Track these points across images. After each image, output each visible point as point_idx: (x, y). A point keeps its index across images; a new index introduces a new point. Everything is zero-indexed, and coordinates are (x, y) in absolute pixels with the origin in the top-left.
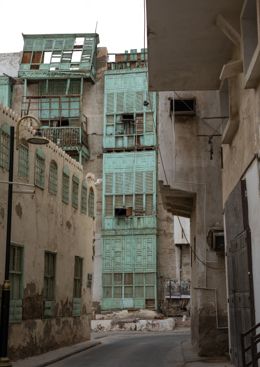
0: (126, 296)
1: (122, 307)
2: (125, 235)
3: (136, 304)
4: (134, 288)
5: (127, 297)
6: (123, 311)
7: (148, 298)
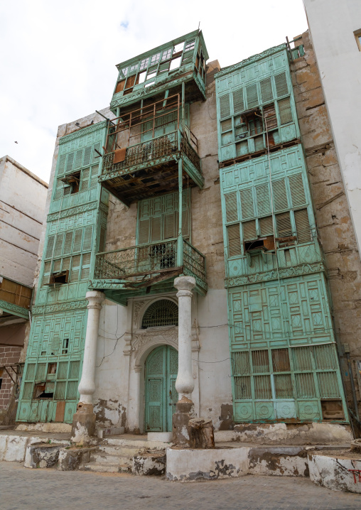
0: (279, 393)
1: (273, 417)
2: (265, 282)
3: (302, 410)
4: (293, 377)
5: (282, 396)
6: (277, 426)
7: (326, 397)
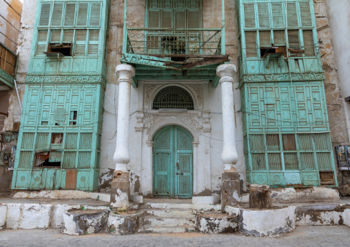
0: (288, 166)
1: (284, 184)
2: (278, 82)
3: (306, 179)
4: (299, 155)
5: (290, 168)
6: (288, 190)
7: (322, 170)
